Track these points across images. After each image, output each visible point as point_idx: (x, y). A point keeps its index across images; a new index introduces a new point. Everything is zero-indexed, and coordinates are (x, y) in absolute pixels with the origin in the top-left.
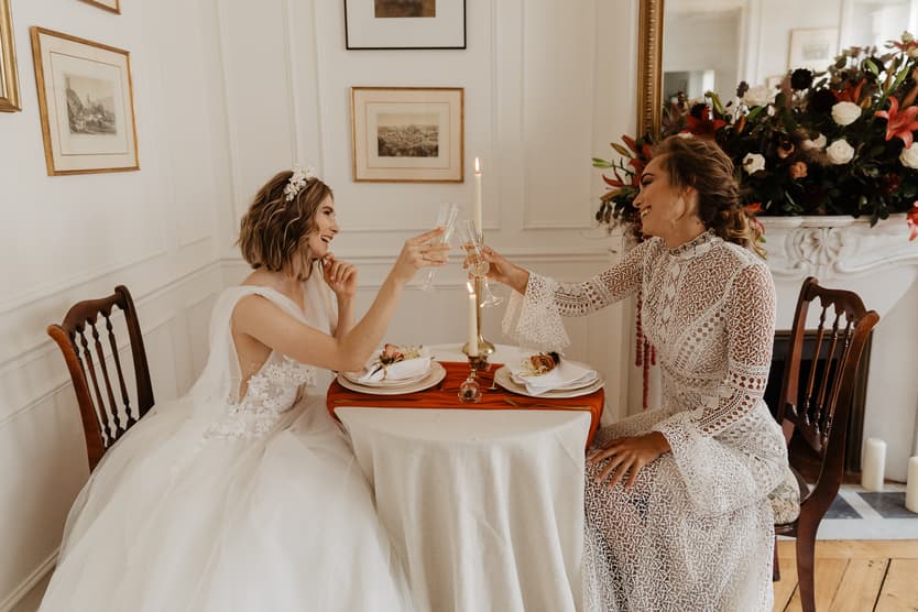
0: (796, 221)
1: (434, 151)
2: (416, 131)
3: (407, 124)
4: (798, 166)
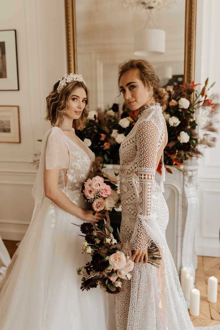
2: (2, 122)
4: (105, 144)
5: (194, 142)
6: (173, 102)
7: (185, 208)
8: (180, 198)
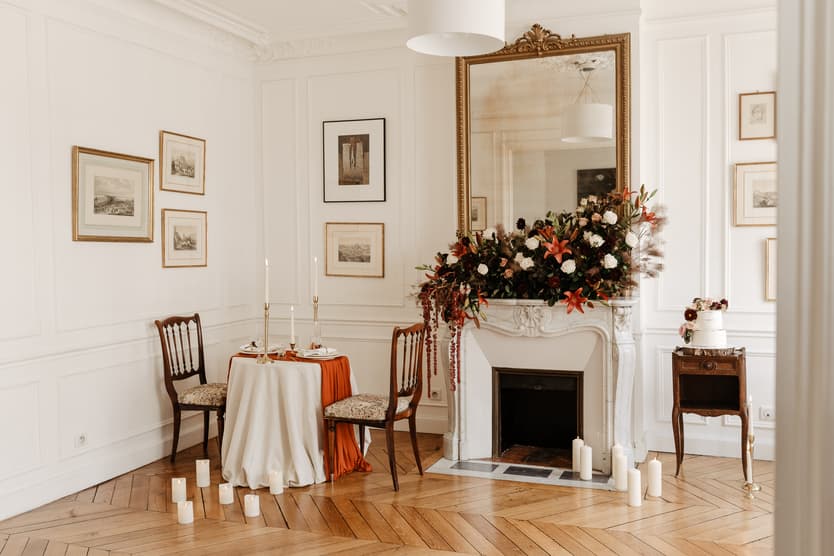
0: (514, 302)
1: (368, 259)
2: (359, 247)
3: (354, 243)
4: (507, 271)
5: (625, 267)
6: (596, 217)
7: (616, 359)
8: (610, 346)
